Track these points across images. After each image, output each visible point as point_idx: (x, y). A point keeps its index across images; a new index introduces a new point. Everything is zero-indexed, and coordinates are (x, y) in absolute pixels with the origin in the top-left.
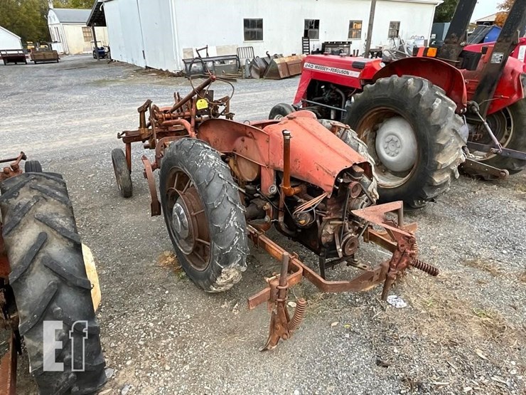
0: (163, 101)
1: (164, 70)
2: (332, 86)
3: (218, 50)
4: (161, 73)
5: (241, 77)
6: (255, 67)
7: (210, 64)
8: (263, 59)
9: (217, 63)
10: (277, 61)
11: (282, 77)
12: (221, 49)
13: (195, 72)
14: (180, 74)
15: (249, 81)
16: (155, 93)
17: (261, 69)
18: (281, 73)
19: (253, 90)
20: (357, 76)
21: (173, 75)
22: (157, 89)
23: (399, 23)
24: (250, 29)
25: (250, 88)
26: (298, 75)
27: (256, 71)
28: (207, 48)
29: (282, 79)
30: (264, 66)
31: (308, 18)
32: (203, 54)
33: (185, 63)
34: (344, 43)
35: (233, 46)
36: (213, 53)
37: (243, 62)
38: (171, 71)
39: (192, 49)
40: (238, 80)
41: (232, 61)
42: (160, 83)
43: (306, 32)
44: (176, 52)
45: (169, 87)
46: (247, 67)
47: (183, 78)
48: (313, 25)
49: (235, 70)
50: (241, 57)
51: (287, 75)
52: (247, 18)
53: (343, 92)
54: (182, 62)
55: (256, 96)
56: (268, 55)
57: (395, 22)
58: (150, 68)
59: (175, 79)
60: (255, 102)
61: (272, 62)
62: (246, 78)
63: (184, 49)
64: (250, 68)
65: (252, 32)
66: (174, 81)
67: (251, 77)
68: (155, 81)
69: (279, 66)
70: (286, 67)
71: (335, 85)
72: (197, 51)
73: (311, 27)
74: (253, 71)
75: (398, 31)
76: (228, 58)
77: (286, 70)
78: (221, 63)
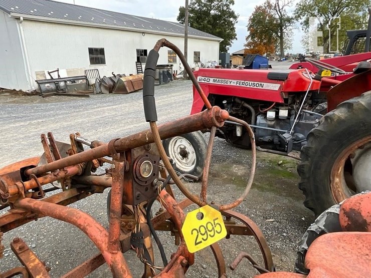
0: (19, 121)
1: (17, 90)
2: (238, 101)
3: (68, 72)
4: (14, 93)
5: (93, 93)
6: (105, 85)
7: (62, 84)
8: (110, 78)
9: (68, 82)
10: (123, 79)
11: (129, 91)
12: (71, 71)
13: (48, 91)
14: (34, 93)
15: (101, 96)
16: (9, 113)
17: (110, 85)
18: (127, 88)
19: (109, 104)
20: (277, 89)
21: (26, 94)
22: (11, 107)
23: (199, 53)
24: (94, 56)
25: (105, 103)
26: (141, 89)
27: (106, 88)
28: (58, 71)
29: (129, 93)
30: (112, 83)
31: (139, 48)
32: (55, 75)
33: (38, 83)
34: (168, 66)
35: (81, 68)
36: (64, 74)
37: (92, 81)
38: (24, 90)
39: (44, 71)
40: (90, 96)
41: (82, 81)
42: (14, 102)
43: (138, 58)
44: (29, 75)
45: (24, 105)
46: (97, 85)
47: (37, 97)
48: (143, 53)
49: (86, 87)
50: (88, 77)
51: (132, 90)
52: (90, 47)
53: (253, 107)
54: (36, 83)
55: (115, 110)
56: (114, 75)
57: (197, 52)
58: (3, 89)
59: (29, 97)
60: (116, 116)
61: (119, 80)
62: (97, 94)
63: (36, 72)
64: (100, 85)
65: (96, 58)
66: (29, 99)
67: (101, 93)
68: (8, 101)
69: (125, 83)
70: (131, 83)
71: (242, 99)
72: (49, 73)
73: (142, 55)
74: (102, 88)
75: (199, 58)
76: (78, 78)
77: (131, 86)
78: (72, 82)
